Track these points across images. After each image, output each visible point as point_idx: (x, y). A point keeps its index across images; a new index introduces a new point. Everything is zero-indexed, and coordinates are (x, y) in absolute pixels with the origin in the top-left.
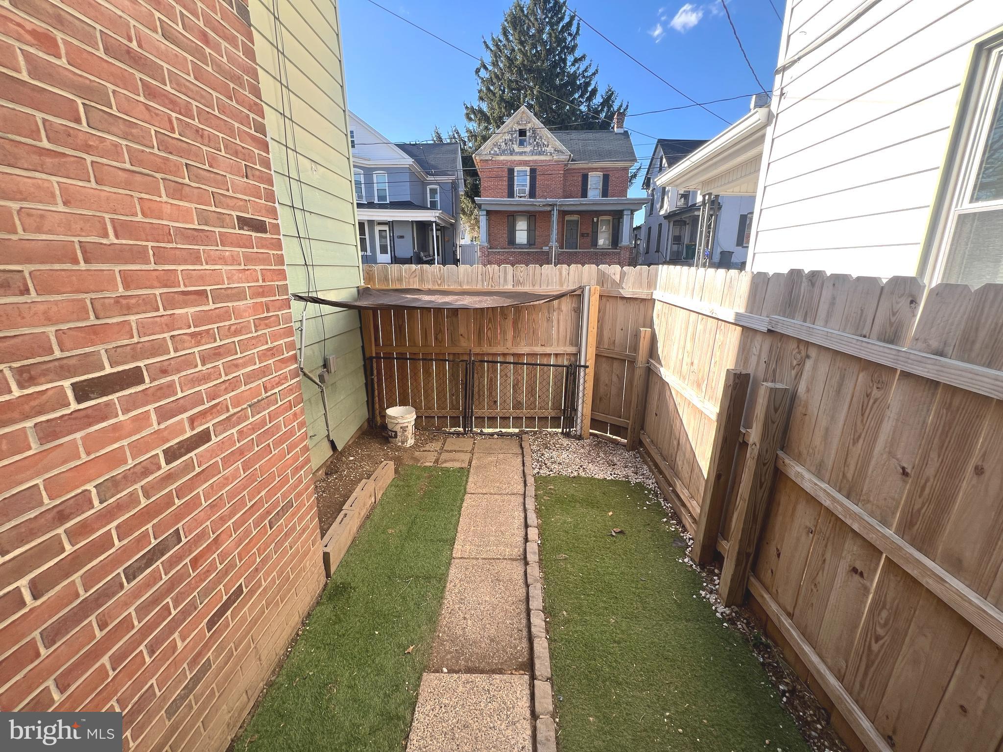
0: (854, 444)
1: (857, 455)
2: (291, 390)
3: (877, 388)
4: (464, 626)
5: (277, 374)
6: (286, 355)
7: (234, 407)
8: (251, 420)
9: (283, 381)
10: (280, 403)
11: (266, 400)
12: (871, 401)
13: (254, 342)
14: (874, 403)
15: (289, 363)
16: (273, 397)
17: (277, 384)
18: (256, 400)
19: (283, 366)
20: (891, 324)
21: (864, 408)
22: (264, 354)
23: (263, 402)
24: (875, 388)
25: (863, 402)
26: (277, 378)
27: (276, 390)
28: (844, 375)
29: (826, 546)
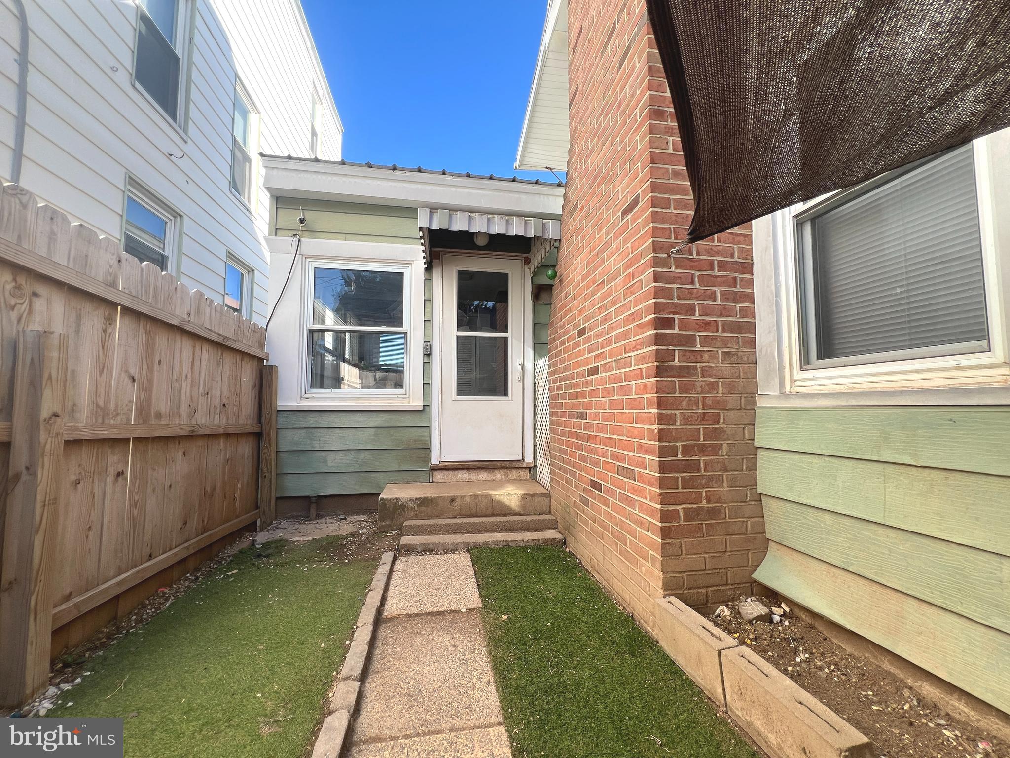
0: (100, 375)
1: (104, 383)
2: (644, 358)
3: (110, 324)
4: (453, 640)
5: (635, 339)
6: (644, 320)
7: (609, 358)
8: (615, 372)
9: (639, 347)
10: (633, 368)
11: (623, 360)
12: (107, 335)
13: (623, 309)
14: (109, 336)
15: (645, 329)
16: (628, 359)
17: (633, 348)
18: (619, 358)
19: (640, 331)
20: (111, 274)
21: (103, 341)
22: (628, 319)
23: (621, 360)
24: (108, 325)
25: (102, 337)
26: (634, 342)
27: (632, 354)
28: (80, 314)
29: (93, 482)
